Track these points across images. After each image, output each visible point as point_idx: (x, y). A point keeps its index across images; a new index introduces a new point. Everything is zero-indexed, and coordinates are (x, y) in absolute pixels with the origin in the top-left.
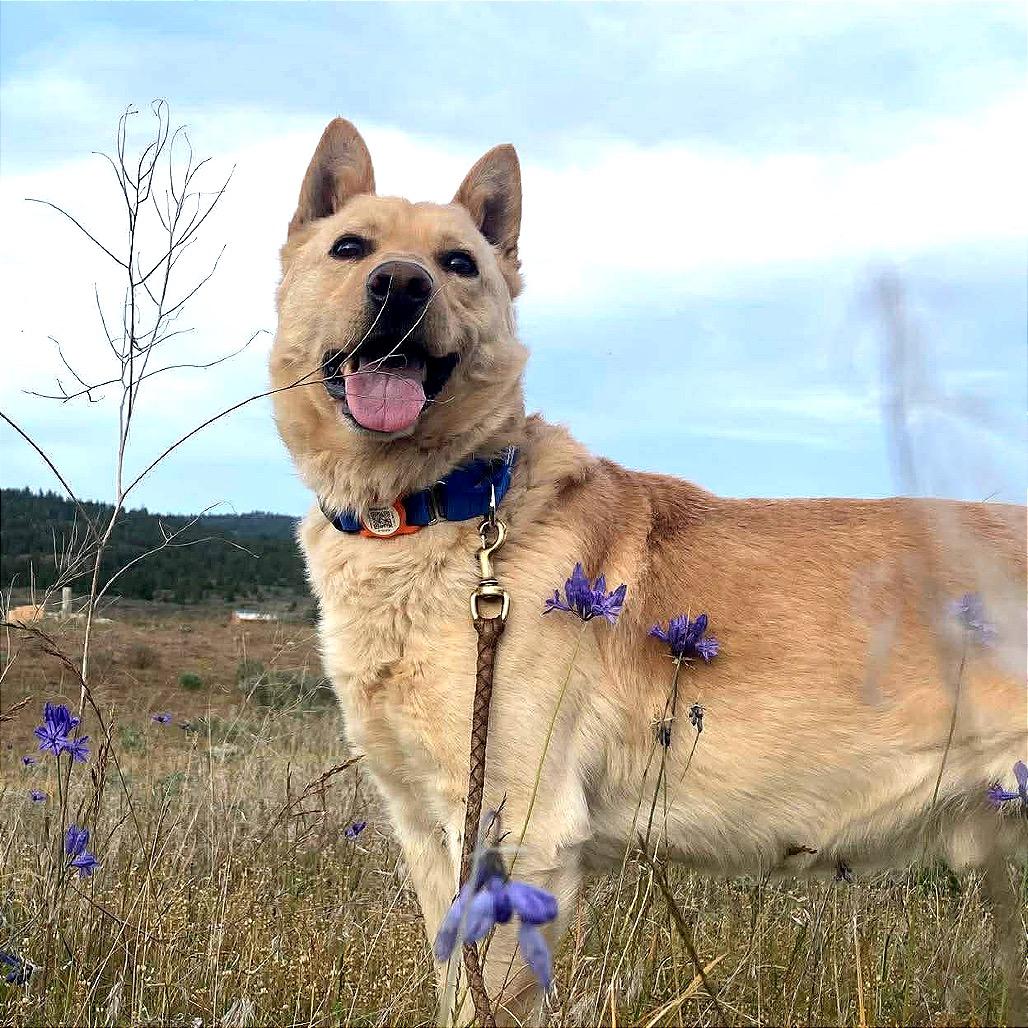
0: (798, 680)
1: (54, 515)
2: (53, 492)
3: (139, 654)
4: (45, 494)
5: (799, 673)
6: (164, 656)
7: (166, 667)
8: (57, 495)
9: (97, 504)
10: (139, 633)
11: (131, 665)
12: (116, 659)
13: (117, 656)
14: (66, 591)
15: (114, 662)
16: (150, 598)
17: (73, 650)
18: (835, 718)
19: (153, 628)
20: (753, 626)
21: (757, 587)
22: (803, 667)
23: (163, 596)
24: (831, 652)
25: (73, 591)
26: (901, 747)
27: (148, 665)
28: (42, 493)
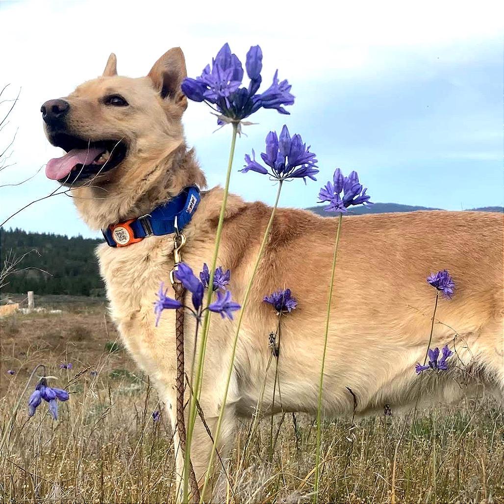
0: (346, 313)
1: (21, 244)
2: (19, 229)
3: (77, 331)
4: (14, 231)
5: (347, 310)
6: (94, 332)
7: (96, 339)
8: (22, 230)
9: (49, 235)
10: (78, 317)
11: (73, 339)
12: (62, 335)
13: (63, 334)
14: (30, 293)
15: (62, 338)
16: (88, 295)
17: (35, 331)
18: (367, 332)
19: (86, 314)
20: (322, 287)
21: (326, 266)
22: (349, 306)
23: (97, 293)
24: (365, 298)
25: (35, 293)
26: (403, 346)
27: (84, 339)
28: (12, 230)
